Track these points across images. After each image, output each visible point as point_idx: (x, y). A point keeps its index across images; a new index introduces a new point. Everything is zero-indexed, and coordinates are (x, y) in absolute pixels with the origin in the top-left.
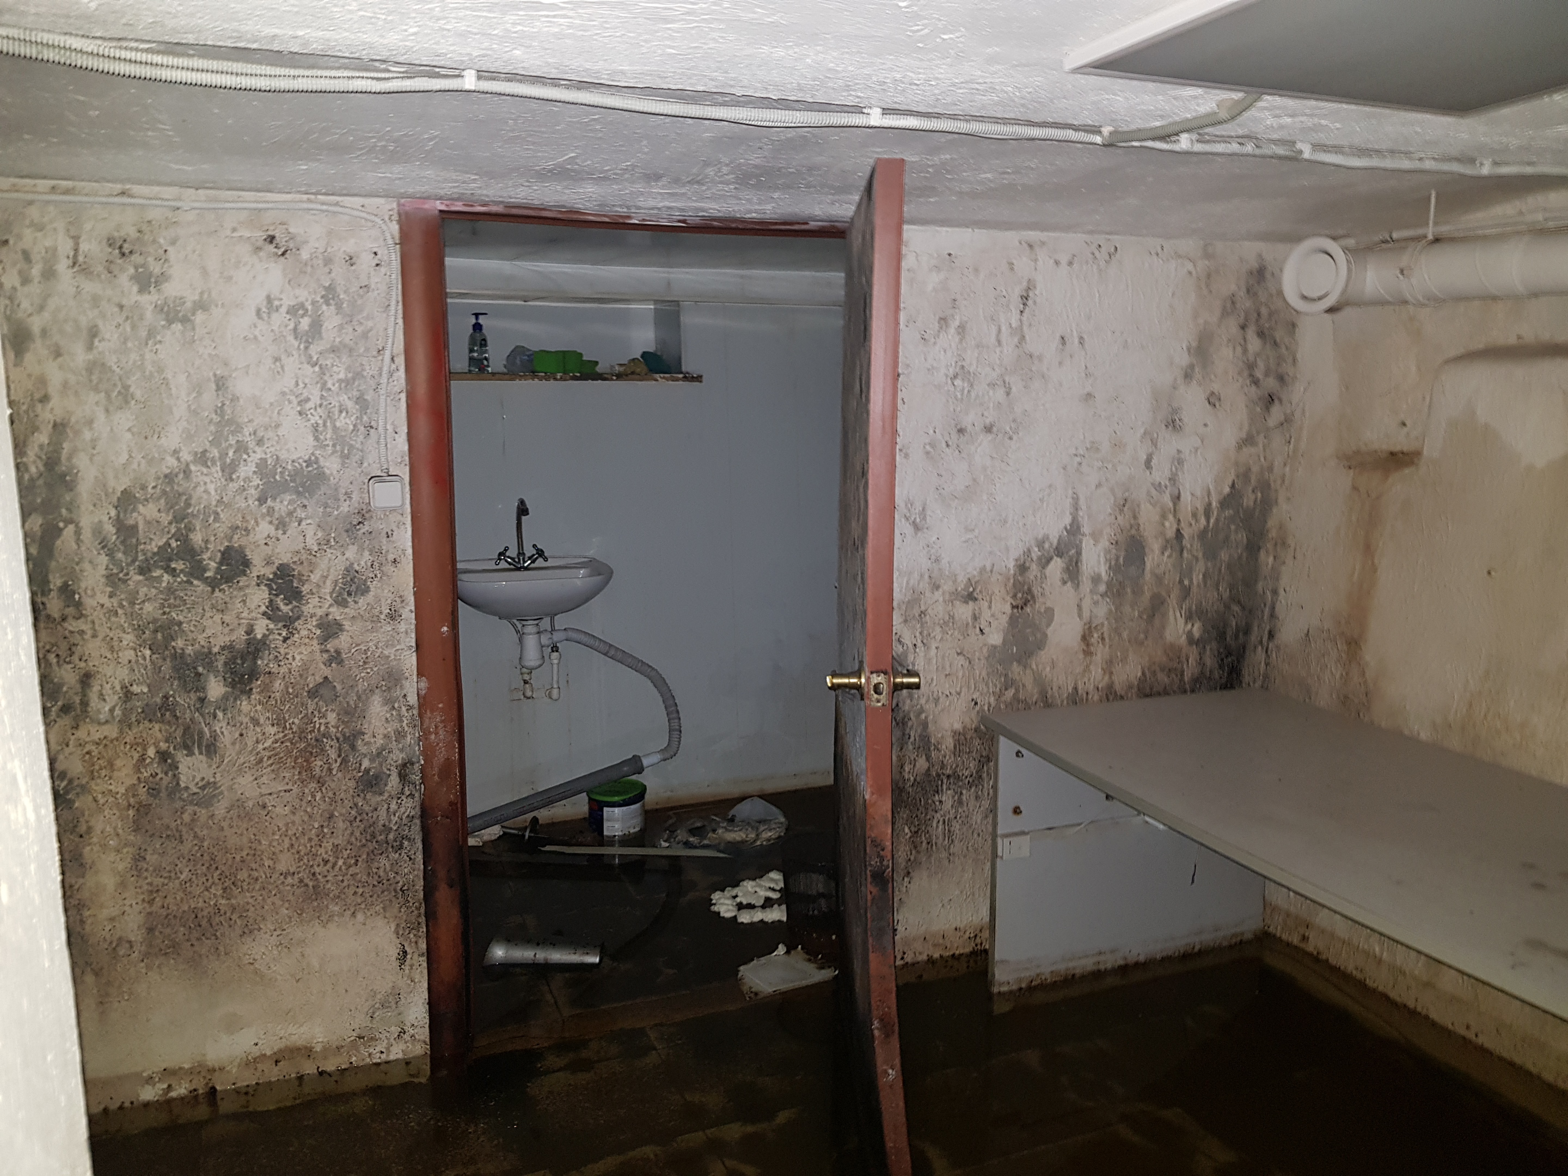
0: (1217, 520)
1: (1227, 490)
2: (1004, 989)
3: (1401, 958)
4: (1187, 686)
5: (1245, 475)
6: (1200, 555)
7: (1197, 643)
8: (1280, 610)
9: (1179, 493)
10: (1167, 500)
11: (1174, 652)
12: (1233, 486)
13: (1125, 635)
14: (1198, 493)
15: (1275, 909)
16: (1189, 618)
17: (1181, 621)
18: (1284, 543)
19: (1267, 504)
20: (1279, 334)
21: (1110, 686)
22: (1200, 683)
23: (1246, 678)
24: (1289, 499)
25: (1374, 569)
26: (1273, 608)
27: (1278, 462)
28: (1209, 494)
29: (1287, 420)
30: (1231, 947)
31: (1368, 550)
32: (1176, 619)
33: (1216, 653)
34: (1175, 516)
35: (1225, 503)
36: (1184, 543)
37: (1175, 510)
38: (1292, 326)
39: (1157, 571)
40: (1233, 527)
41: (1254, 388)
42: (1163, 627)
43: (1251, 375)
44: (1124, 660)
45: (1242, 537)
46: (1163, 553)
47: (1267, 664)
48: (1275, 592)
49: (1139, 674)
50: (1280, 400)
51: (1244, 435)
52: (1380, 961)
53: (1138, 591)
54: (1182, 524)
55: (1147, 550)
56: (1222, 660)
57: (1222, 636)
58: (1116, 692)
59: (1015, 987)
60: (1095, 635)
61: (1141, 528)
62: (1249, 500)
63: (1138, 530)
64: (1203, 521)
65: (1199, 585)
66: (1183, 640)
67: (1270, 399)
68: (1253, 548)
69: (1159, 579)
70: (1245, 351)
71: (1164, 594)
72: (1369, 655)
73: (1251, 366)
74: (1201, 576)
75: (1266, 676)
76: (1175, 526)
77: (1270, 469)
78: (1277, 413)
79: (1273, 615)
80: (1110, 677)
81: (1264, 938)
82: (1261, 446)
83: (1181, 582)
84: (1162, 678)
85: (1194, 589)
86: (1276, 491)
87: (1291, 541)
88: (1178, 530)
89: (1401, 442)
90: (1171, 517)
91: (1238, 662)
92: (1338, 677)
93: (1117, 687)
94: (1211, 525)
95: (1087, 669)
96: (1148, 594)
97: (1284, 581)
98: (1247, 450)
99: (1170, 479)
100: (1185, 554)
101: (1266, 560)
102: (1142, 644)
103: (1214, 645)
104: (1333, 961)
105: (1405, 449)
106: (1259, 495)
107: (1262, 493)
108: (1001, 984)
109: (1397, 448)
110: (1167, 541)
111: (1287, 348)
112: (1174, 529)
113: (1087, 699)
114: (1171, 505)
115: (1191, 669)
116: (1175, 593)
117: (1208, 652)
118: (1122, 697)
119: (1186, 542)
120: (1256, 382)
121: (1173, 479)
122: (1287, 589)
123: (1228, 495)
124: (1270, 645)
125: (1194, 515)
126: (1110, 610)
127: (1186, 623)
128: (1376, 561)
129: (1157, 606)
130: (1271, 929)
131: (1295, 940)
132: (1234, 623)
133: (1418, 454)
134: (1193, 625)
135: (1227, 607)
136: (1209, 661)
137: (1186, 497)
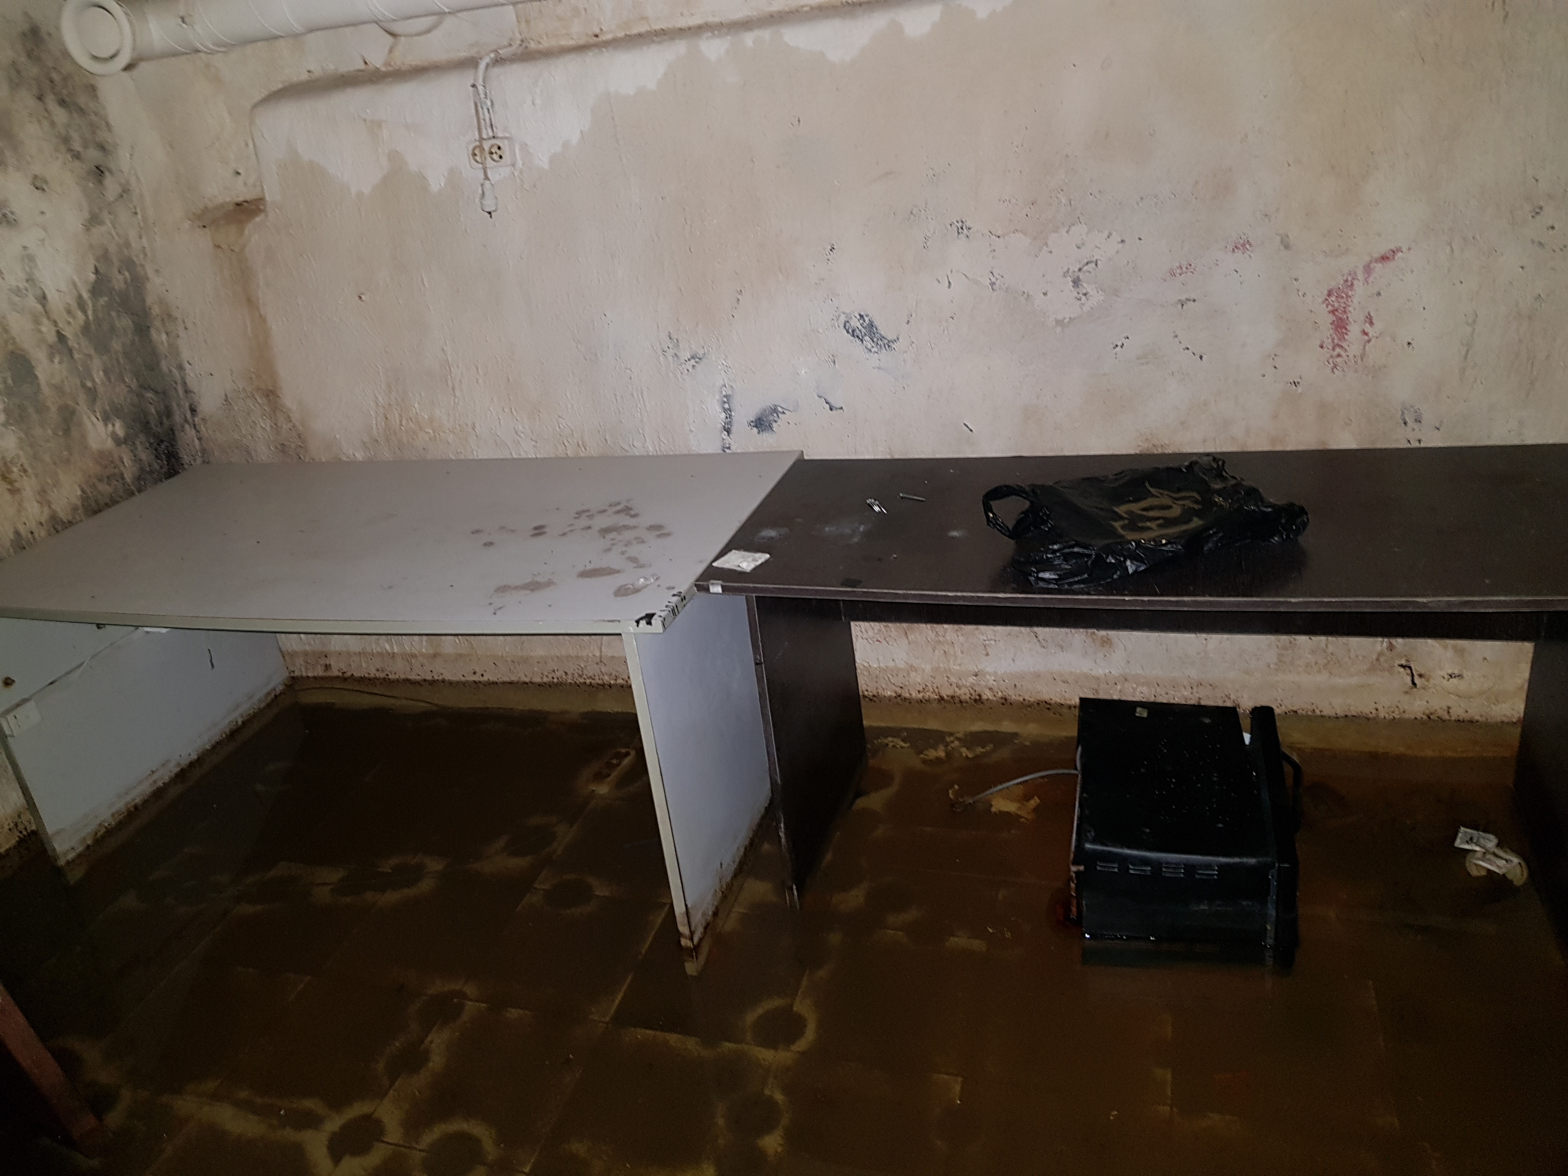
0: (94, 311)
1: (92, 277)
2: (71, 856)
3: (408, 645)
4: (133, 488)
5: (104, 257)
6: (92, 352)
7: (125, 441)
8: (192, 384)
9: (44, 293)
10: (32, 303)
11: (103, 458)
12: (97, 272)
13: (47, 458)
14: (64, 288)
15: (293, 655)
16: (106, 419)
17: (100, 425)
18: (170, 316)
19: (138, 282)
20: (82, 100)
21: (54, 518)
22: (144, 480)
23: (186, 459)
24: (157, 271)
25: (263, 320)
26: (185, 383)
27: (133, 235)
28: (75, 285)
29: (125, 191)
30: (269, 706)
31: (251, 302)
32: (93, 424)
33: (148, 445)
34: (49, 318)
35: (96, 290)
36: (70, 343)
37: (46, 312)
38: (92, 90)
39: (53, 382)
40: (114, 314)
41: (77, 163)
42: (84, 436)
43: (70, 150)
44: (56, 484)
45: (125, 322)
46: (52, 361)
47: (200, 439)
48: (181, 368)
49: (79, 493)
50: (111, 172)
51: (87, 215)
52: (393, 656)
53: (41, 409)
54: (61, 325)
55: (33, 363)
56: (156, 450)
57: (146, 428)
58: (62, 520)
59: (81, 849)
60: (15, 469)
61: (18, 340)
62: (119, 281)
63: (14, 343)
64: (80, 315)
65: (103, 383)
66: (110, 443)
67: (99, 172)
68: (142, 329)
69: (58, 389)
70: (53, 124)
71: (70, 403)
72: (288, 401)
73: (66, 140)
74: (101, 373)
75: (204, 451)
76: (54, 329)
77: (128, 245)
78: (111, 187)
79: (187, 391)
80: (50, 507)
81: (294, 683)
82: (108, 222)
83: (83, 385)
84: (105, 488)
85: (101, 389)
86: (142, 266)
87: (176, 314)
88: (58, 332)
89: (242, 192)
90: (45, 321)
91: (172, 446)
92: (268, 428)
93: (62, 515)
94: (91, 318)
95: (20, 509)
96: (54, 409)
97: (186, 355)
98: (97, 231)
99: (27, 281)
100: (76, 356)
101: (160, 338)
102: (68, 462)
103: (142, 437)
104: (357, 674)
105: (248, 198)
106: (127, 274)
107: (129, 271)
108: (65, 854)
109: (240, 199)
110: (51, 347)
111: (96, 114)
112: (54, 333)
113: (34, 539)
114: (39, 307)
115: (129, 470)
116: (82, 397)
117: (139, 447)
118: (70, 523)
119: (72, 343)
120: (77, 156)
121: (30, 280)
122: (191, 362)
123: (96, 282)
124: (196, 419)
125: (69, 312)
126: (20, 438)
127: (106, 425)
128: (262, 312)
129: (68, 419)
130: (297, 674)
131: (320, 672)
132: (153, 411)
133: (261, 200)
134: (114, 425)
135: (140, 395)
136: (145, 455)
137: (52, 295)
